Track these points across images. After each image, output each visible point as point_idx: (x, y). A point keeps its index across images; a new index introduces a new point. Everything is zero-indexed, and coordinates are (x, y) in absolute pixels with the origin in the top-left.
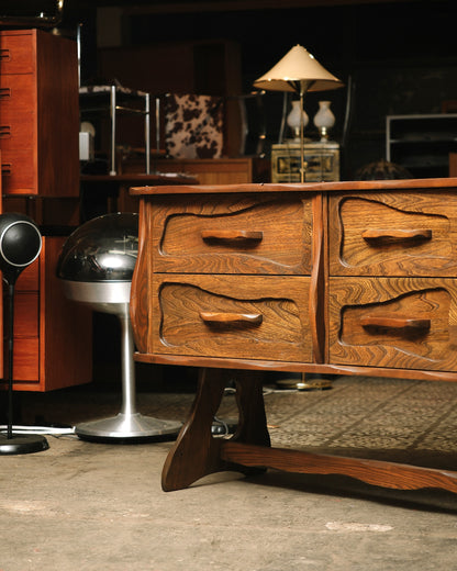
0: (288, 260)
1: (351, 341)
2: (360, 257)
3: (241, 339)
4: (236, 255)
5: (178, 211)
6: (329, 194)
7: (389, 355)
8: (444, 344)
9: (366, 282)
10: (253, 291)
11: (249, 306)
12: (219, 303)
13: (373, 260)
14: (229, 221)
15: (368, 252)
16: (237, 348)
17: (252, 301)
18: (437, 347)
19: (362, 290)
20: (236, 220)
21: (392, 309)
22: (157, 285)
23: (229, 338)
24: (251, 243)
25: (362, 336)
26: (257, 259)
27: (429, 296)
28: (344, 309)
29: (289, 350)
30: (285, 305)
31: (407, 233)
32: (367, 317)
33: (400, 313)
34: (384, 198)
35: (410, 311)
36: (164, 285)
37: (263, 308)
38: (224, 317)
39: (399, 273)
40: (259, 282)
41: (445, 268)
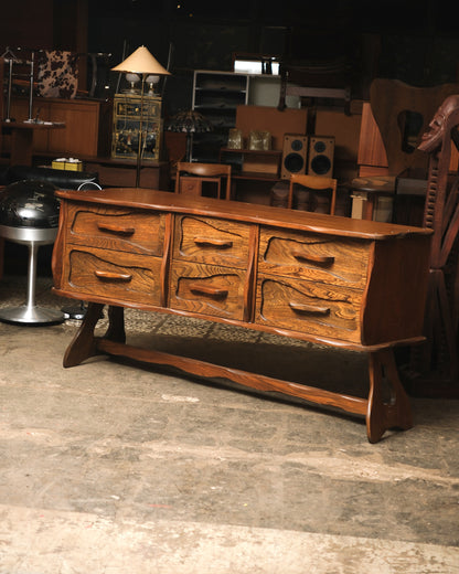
0: (148, 247)
1: (183, 296)
2: (191, 250)
3: (119, 288)
4: (119, 240)
5: (85, 209)
6: (175, 214)
7: (204, 308)
8: (235, 305)
9: (194, 265)
10: (128, 262)
11: (124, 270)
12: (106, 266)
13: (200, 254)
14: (115, 219)
15: (196, 249)
16: (115, 293)
17: (126, 267)
18: (231, 306)
19: (191, 270)
20: (119, 219)
21: (207, 282)
22: (69, 251)
23: (111, 286)
24: (128, 234)
25: (190, 296)
26: (132, 243)
27: (228, 278)
28: (180, 278)
29: (147, 297)
30: (146, 272)
31: (219, 242)
32: (193, 285)
33: (211, 285)
34: (207, 221)
35: (218, 285)
36: (73, 251)
37: (133, 272)
38: (110, 275)
39: (213, 263)
40: (131, 258)
41: (238, 264)
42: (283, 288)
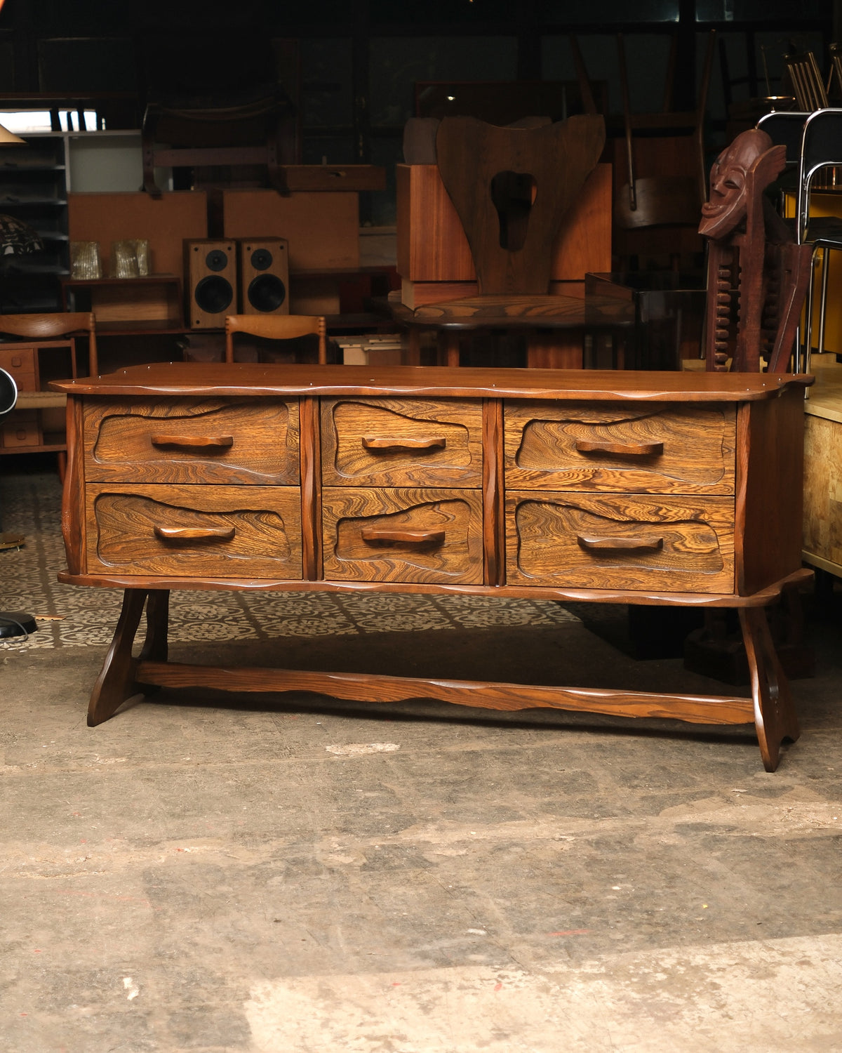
0: (267, 469)
1: (349, 553)
2: (358, 465)
3: (209, 555)
4: (200, 463)
5: (119, 411)
6: (320, 398)
7: (397, 570)
8: (460, 557)
9: (369, 493)
10: (226, 503)
11: (217, 519)
12: (177, 516)
13: (379, 469)
14: (188, 424)
15: (370, 460)
16: (204, 566)
17: (220, 514)
18: (453, 559)
19: (365, 501)
20: (197, 424)
21: (399, 522)
22: (92, 497)
23: (192, 554)
24: (220, 450)
25: (363, 551)
26: (230, 465)
27: (443, 507)
28: (341, 521)
29: (272, 566)
30: (264, 518)
31: (423, 442)
32: (373, 530)
33: (408, 525)
34: (390, 405)
35: (421, 524)
36: (102, 496)
37: (237, 521)
38: (191, 532)
39: (409, 484)
40: (232, 494)
41: (463, 479)
42: (561, 513)
